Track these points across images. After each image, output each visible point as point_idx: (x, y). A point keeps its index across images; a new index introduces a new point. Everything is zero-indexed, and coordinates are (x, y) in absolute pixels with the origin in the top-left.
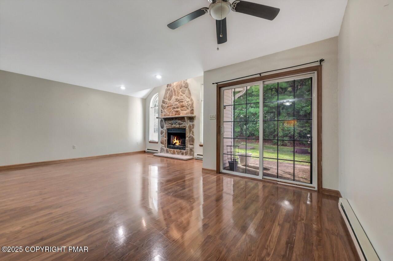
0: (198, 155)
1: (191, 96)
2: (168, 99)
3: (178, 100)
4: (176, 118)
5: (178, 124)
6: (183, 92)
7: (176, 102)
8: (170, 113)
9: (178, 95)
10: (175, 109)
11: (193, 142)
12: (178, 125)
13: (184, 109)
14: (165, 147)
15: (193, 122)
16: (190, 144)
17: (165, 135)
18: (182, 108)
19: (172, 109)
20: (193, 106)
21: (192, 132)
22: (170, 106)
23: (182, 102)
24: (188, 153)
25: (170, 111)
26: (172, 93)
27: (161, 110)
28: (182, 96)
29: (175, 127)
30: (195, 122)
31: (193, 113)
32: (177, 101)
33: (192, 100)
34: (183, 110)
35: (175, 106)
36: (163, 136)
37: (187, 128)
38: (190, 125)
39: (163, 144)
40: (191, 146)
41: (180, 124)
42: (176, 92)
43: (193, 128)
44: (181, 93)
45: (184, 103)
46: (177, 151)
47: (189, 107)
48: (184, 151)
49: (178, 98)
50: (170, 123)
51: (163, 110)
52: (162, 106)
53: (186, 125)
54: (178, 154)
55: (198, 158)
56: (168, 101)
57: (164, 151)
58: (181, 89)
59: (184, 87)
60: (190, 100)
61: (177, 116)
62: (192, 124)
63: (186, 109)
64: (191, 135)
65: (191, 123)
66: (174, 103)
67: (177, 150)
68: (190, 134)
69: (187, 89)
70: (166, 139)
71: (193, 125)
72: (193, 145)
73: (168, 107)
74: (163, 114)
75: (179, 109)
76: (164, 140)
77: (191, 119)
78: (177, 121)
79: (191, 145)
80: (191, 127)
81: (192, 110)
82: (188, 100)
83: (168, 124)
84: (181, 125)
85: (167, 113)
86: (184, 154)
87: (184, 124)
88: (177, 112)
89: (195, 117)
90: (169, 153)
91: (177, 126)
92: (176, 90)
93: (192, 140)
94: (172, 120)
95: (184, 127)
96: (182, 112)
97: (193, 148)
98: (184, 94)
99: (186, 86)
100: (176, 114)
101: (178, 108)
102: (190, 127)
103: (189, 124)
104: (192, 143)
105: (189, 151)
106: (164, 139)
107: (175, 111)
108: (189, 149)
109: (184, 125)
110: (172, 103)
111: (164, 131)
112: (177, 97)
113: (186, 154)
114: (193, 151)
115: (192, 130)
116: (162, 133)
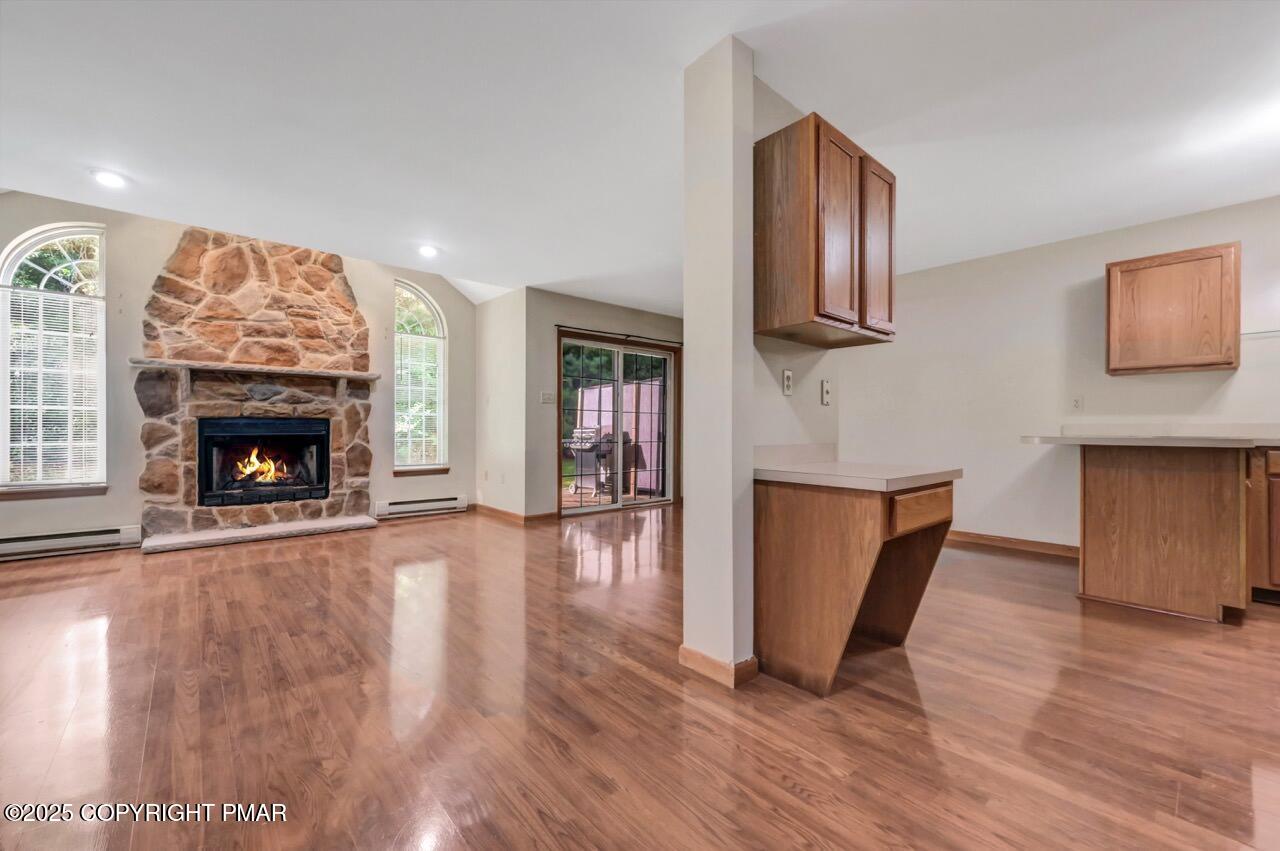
0: (390, 504)
1: (356, 305)
2: (215, 285)
3: (289, 304)
4: (271, 377)
5: (284, 401)
6: (314, 280)
7: (269, 306)
8: (224, 350)
9: (288, 286)
10: (267, 336)
11: (367, 464)
12: (286, 406)
13: (321, 347)
14: (188, 503)
15: (366, 397)
16: (353, 471)
17: (181, 449)
18: (310, 342)
19: (240, 334)
20: (367, 344)
21: (359, 432)
22: (228, 318)
23: (313, 318)
24: (345, 505)
25: (227, 337)
26: (246, 268)
27: (147, 325)
28: (309, 293)
29: (266, 411)
30: (375, 398)
31: (365, 368)
32: (280, 309)
33: (359, 321)
34: (316, 351)
35: (266, 326)
36: (167, 454)
37: (340, 418)
38: (354, 406)
39: (172, 491)
40: (359, 481)
41: (294, 401)
42: (271, 268)
43: (366, 419)
44: (300, 281)
45: (319, 323)
46: (276, 510)
47: (348, 344)
48: (324, 503)
49: (288, 296)
50: (229, 395)
51: (157, 323)
52: (153, 306)
53: (335, 406)
54: (289, 516)
55: (390, 514)
56: (210, 296)
57: (183, 521)
58: (303, 268)
59: (322, 264)
60: (351, 319)
61: (275, 368)
62: (361, 404)
63: (331, 346)
64: (357, 441)
65: (358, 402)
66: (255, 308)
67: (274, 505)
68: (353, 438)
69: (337, 276)
70: (194, 464)
71: (368, 409)
72: (366, 474)
73: (210, 318)
74: (165, 344)
75: (289, 341)
76: (180, 472)
77: (360, 387)
78: (278, 388)
79: (357, 475)
80: (358, 413)
81: (365, 356)
82: (341, 316)
83: (209, 398)
84: (301, 408)
85: (200, 348)
86: (324, 513)
87: (323, 402)
88: (280, 350)
89: (373, 380)
90: (221, 523)
91: (284, 409)
92: (270, 261)
93: (362, 460)
94: (243, 383)
95: (324, 412)
96: (309, 355)
97: (367, 485)
98: (322, 289)
99: (333, 264)
100: (269, 361)
101: (283, 336)
102: (353, 414)
103: (347, 406)
104: (362, 470)
105: (346, 498)
106: (176, 466)
107: (269, 347)
108: (348, 492)
109: (324, 408)
110: (240, 307)
111: (178, 429)
112: (275, 290)
113: (334, 510)
114: (368, 497)
115: (363, 424)
116: (151, 439)
